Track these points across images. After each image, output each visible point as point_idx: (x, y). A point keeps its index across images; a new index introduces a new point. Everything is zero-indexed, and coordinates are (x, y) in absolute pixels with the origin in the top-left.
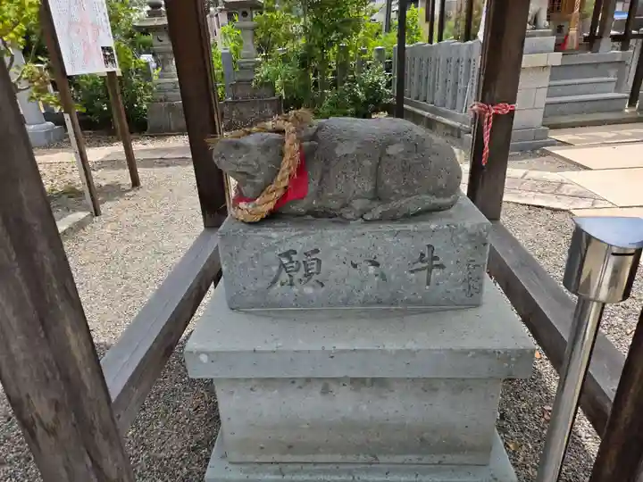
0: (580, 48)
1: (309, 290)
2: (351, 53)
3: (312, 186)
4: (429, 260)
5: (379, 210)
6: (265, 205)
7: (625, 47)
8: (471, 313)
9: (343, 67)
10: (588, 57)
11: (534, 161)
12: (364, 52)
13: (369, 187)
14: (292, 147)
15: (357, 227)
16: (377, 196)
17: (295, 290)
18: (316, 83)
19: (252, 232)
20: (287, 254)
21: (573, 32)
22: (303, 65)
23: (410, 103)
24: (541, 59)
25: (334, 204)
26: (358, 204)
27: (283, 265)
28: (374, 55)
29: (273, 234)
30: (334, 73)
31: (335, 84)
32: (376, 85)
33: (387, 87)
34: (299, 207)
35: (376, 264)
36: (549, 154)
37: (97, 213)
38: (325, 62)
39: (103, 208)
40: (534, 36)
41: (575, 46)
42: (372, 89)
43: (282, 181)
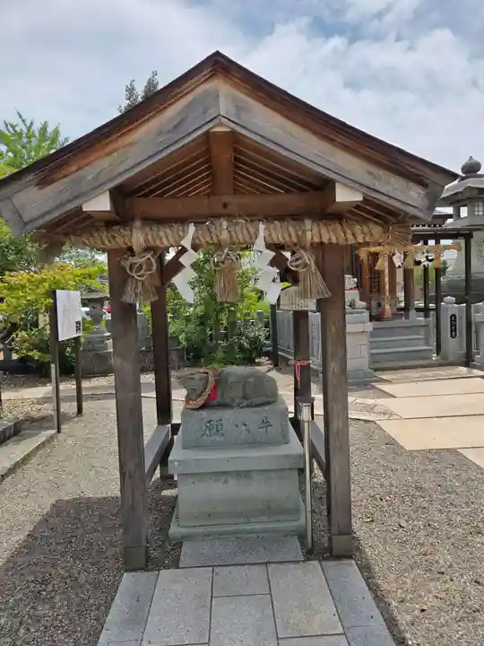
0: (395, 316)
1: (218, 438)
2: (238, 315)
3: (219, 393)
4: (266, 423)
5: (246, 403)
6: (200, 401)
7: (426, 316)
8: (285, 445)
9: (233, 324)
10: (403, 321)
11: (364, 392)
12: (248, 314)
13: (241, 394)
14: (211, 379)
15: (237, 410)
16: (245, 398)
17: (212, 438)
18: (211, 335)
19: (196, 412)
20: (209, 422)
21: (387, 307)
22: (202, 324)
23: (282, 351)
24: (360, 328)
25: (228, 400)
26: (237, 400)
27: (207, 427)
28: (256, 316)
29: (204, 413)
30: (226, 329)
31: (226, 337)
32: (257, 338)
33: (267, 339)
34: (215, 402)
35: (245, 425)
36: (373, 387)
37: (59, 431)
38: (218, 321)
39: (62, 427)
40: (352, 313)
41: (390, 315)
42: (255, 341)
43: (208, 391)
